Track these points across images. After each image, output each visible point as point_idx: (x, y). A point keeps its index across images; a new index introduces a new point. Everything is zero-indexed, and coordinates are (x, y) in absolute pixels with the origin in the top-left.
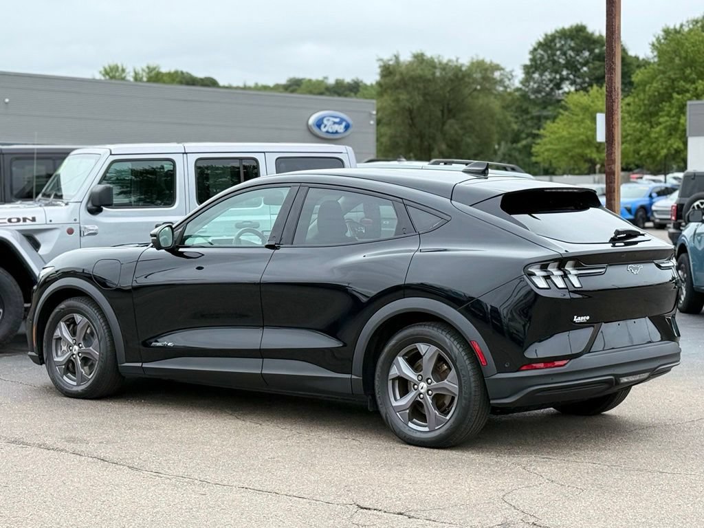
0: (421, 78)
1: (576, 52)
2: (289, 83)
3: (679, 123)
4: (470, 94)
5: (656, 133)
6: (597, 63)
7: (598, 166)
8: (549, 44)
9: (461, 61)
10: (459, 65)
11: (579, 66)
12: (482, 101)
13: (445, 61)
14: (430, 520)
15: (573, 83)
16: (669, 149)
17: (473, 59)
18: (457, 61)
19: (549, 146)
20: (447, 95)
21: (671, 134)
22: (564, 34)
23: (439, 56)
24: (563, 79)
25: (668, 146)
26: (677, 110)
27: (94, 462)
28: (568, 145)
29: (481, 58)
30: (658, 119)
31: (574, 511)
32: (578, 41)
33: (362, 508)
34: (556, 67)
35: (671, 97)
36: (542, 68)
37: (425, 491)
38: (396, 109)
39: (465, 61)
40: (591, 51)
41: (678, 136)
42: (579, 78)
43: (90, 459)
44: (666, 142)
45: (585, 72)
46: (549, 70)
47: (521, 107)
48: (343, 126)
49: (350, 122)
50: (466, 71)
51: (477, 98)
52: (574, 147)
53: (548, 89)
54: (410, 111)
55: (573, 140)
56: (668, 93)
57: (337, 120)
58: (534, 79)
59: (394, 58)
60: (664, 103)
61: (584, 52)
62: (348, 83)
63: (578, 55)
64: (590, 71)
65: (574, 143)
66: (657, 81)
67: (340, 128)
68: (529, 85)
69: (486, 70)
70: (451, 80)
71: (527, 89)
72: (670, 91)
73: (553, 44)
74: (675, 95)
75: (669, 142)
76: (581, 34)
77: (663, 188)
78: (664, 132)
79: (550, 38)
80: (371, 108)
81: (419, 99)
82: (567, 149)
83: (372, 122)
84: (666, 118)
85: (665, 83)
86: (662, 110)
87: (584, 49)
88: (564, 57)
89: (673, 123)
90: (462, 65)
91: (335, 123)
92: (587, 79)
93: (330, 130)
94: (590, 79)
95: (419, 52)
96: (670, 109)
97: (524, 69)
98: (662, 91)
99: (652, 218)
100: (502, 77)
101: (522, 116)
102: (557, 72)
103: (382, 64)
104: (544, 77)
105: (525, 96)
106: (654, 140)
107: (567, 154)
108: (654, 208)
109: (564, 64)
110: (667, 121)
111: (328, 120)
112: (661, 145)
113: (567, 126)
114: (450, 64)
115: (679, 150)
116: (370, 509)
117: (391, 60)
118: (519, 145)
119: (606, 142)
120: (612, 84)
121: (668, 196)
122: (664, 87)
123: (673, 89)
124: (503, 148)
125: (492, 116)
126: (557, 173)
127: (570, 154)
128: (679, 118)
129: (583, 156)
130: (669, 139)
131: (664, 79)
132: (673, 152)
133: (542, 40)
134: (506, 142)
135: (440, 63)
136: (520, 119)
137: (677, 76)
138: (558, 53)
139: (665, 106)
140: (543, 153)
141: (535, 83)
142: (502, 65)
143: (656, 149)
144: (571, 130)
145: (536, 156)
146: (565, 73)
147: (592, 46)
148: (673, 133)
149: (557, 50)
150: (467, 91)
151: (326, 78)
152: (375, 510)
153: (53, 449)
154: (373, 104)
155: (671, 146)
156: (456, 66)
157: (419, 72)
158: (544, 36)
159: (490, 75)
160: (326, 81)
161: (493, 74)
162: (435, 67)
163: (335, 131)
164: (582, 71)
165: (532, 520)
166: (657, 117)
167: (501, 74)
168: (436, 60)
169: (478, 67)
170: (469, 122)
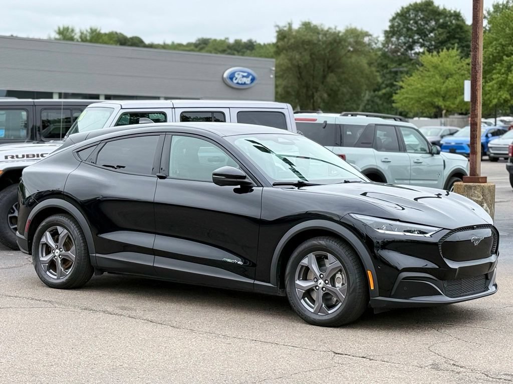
0: (309, 42)
1: (424, 22)
2: (198, 42)
3: (507, 79)
4: (345, 55)
5: (489, 86)
6: (441, 30)
7: (444, 112)
8: (404, 15)
9: (339, 29)
10: (337, 32)
11: (427, 33)
12: (354, 59)
13: (326, 28)
14: (384, 361)
15: (422, 45)
16: (499, 99)
17: (347, 27)
18: (335, 29)
19: (406, 96)
20: (328, 54)
21: (500, 88)
22: (416, 8)
23: (322, 24)
24: (414, 42)
25: (498, 96)
26: (506, 69)
27: (146, 323)
28: (421, 95)
29: (353, 27)
30: (492, 76)
31: (478, 357)
32: (426, 14)
33: (337, 354)
34: (409, 33)
35: (502, 59)
36: (398, 33)
37: (375, 344)
38: (290, 65)
39: (341, 29)
40: (437, 21)
41: (506, 89)
42: (427, 42)
43: (143, 321)
44: (497, 94)
45: (432, 37)
46: (404, 35)
47: (381, 63)
48: (249, 79)
49: (255, 75)
50: (342, 36)
51: (350, 57)
52: (426, 97)
53: (402, 50)
54: (299, 67)
55: (425, 91)
56: (499, 56)
57: (245, 74)
58: (392, 42)
59: (288, 26)
60: (496, 64)
61: (431, 21)
62: (245, 43)
63: (427, 24)
64: (435, 37)
65: (425, 93)
66: (492, 46)
67: (248, 81)
68: (388, 46)
69: (358, 36)
70: (331, 44)
71: (386, 50)
72: (501, 54)
73: (408, 15)
74: (505, 57)
75: (499, 94)
76: (430, 8)
77: (496, 130)
78: (496, 86)
79: (405, 10)
80: (271, 65)
81: (308, 58)
82: (420, 98)
83: (272, 76)
84: (498, 75)
85: (498, 48)
86: (495, 69)
87: (431, 19)
88: (416, 25)
89: (503, 79)
90: (339, 32)
91: (243, 76)
92: (433, 43)
93: (240, 82)
94: (435, 43)
95: (307, 21)
96: (500, 68)
97: (385, 34)
98: (495, 55)
99: (488, 153)
100: (370, 41)
101: (383, 71)
102: (410, 37)
103: (278, 29)
104: (400, 41)
105: (385, 55)
106: (488, 92)
107: (420, 102)
108: (489, 145)
109: (415, 31)
110: (498, 78)
111: (239, 74)
112: (493, 96)
113: (420, 80)
114: (330, 31)
115: (506, 100)
116: (342, 354)
117: (285, 27)
118: (380, 93)
119: (471, 101)
120: (476, 59)
121: (501, 136)
122: (497, 51)
123: (503, 52)
124: (367, 95)
125: (362, 72)
126: (408, 115)
127: (422, 102)
128: (507, 75)
129: (432, 104)
130: (499, 91)
131: (497, 45)
132: (502, 101)
133: (399, 11)
134: (370, 92)
135: (322, 30)
136: (382, 73)
137: (507, 42)
138: (411, 22)
139: (497, 66)
140: (401, 100)
141: (392, 45)
142: (371, 33)
143: (489, 99)
144: (424, 84)
145: (396, 103)
146: (416, 37)
147: (437, 17)
148: (502, 86)
149: (411, 20)
150: (343, 52)
151: (227, 39)
152: (346, 355)
153: (114, 314)
154: (273, 62)
155: (500, 96)
156: (335, 33)
157: (308, 37)
158: (401, 8)
159: (362, 40)
160: (227, 41)
161: (363, 39)
162: (318, 33)
163: (243, 83)
164: (429, 36)
165: (452, 362)
166: (490, 75)
167: (370, 39)
168: (319, 28)
169: (352, 33)
170: (345, 76)
